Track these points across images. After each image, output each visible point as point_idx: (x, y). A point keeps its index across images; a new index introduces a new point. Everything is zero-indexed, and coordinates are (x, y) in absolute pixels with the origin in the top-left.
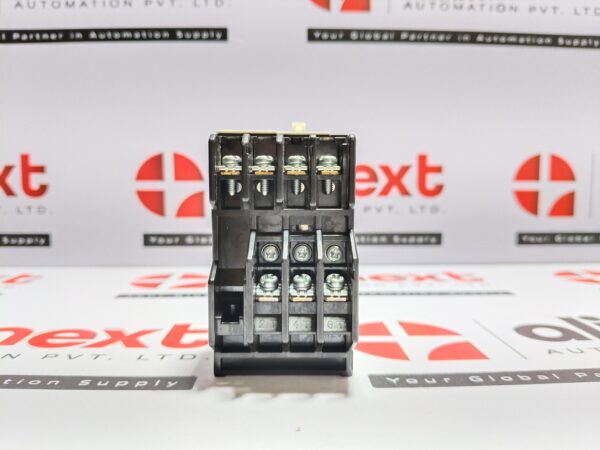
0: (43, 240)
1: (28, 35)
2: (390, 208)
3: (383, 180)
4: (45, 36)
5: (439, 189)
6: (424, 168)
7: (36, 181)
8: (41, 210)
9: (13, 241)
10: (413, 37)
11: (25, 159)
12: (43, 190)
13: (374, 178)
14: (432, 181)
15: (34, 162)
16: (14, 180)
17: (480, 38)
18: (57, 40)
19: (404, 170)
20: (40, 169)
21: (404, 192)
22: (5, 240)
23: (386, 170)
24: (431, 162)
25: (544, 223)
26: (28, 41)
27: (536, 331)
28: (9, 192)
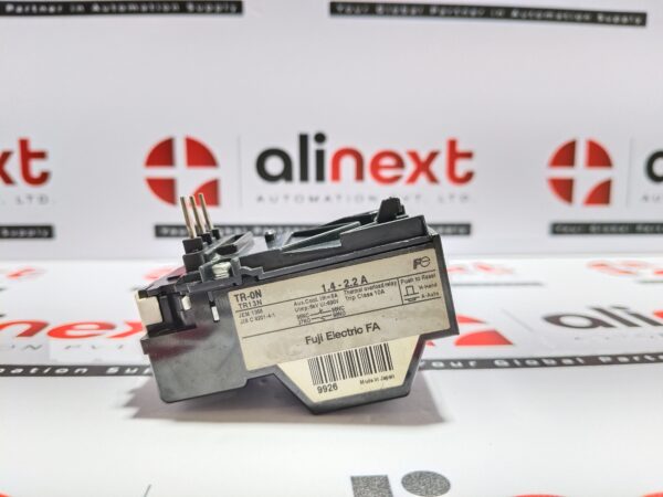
0: (45, 232)
1: (24, 7)
2: (418, 197)
3: (410, 167)
4: (43, 9)
5: (469, 176)
6: (454, 154)
7: (36, 167)
8: (43, 199)
9: (14, 233)
10: (443, 12)
11: (24, 144)
12: (44, 177)
13: (400, 164)
14: (462, 167)
15: (34, 147)
16: (13, 167)
17: (515, 14)
18: (56, 13)
19: (433, 156)
20: (41, 155)
21: (433, 179)
22: (5, 232)
23: (414, 156)
24: (461, 148)
25: (579, 212)
26: (24, 14)
27: (564, 320)
28: (8, 180)
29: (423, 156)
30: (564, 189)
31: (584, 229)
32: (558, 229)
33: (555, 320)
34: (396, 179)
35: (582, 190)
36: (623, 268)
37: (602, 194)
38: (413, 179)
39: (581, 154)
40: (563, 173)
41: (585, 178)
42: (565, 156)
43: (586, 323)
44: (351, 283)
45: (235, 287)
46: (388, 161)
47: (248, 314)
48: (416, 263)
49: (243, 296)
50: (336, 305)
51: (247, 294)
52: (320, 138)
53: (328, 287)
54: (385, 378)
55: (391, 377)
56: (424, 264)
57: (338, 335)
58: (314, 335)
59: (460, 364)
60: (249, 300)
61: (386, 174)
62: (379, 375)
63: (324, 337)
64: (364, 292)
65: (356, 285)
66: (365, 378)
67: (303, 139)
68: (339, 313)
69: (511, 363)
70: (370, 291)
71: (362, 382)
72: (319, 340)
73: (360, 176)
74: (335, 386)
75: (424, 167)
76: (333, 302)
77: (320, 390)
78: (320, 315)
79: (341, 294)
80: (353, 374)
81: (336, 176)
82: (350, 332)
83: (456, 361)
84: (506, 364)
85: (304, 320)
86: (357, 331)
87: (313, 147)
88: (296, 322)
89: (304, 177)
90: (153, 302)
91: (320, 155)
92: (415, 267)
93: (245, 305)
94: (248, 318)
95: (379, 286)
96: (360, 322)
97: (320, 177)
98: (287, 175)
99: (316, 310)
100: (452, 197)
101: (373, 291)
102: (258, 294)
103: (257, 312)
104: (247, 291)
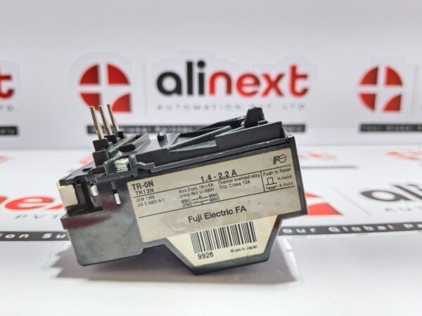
29: (273, 76)
30: (370, 100)
31: (383, 128)
32: (365, 128)
33: (368, 194)
34: (254, 93)
35: (381, 102)
36: (409, 155)
37: (395, 104)
38: (266, 93)
39: (382, 76)
40: (369, 89)
41: (384, 93)
42: (371, 77)
43: (391, 197)
44: (224, 175)
45: (132, 178)
46: (248, 81)
47: (143, 199)
48: (276, 159)
49: (139, 186)
50: (213, 192)
51: (142, 184)
52: (201, 64)
53: (206, 178)
54: (250, 248)
55: (255, 247)
56: (282, 160)
57: (214, 215)
58: (195, 216)
59: (304, 231)
60: (144, 188)
61: (248, 90)
62: (246, 245)
63: (203, 217)
64: (234, 182)
65: (227, 176)
66: (235, 247)
67: (190, 65)
68: (214, 199)
69: (342, 230)
70: (238, 182)
71: (232, 251)
72: (199, 219)
73: (229, 91)
74: (211, 254)
75: (273, 84)
76: (209, 190)
77: (200, 257)
78: (200, 200)
79: (216, 184)
80: (225, 245)
81: (212, 91)
82: (223, 213)
83: (300, 228)
84: (337, 230)
85: (187, 204)
86: (229, 212)
87: (196, 70)
88: (181, 205)
89: (190, 92)
90: (70, 189)
91: (201, 76)
92: (275, 163)
93: (140, 192)
94: (143, 202)
95: (246, 178)
96: (231, 205)
97: (201, 92)
98: (178, 90)
99: (196, 196)
100: (293, 106)
101: (241, 181)
102: (151, 184)
103: (150, 198)
104: (142, 182)
